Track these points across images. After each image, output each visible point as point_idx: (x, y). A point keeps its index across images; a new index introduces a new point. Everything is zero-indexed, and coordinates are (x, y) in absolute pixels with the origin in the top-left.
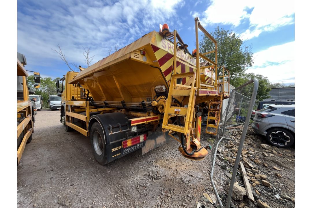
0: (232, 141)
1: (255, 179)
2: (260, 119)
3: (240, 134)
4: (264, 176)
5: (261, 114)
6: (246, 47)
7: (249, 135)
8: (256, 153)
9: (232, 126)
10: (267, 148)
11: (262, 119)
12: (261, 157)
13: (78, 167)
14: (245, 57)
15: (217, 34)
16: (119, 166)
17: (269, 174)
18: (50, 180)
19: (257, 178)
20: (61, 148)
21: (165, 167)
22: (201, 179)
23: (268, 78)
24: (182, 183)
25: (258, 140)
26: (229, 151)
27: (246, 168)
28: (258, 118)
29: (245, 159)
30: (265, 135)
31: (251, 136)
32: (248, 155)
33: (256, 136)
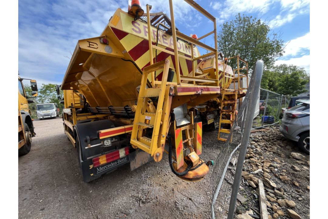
0: (252, 148)
1: (278, 207)
2: (290, 120)
3: (264, 139)
4: (292, 203)
5: (292, 114)
6: (274, 34)
7: (275, 140)
8: (283, 166)
9: (256, 129)
10: (299, 158)
11: (292, 120)
12: (289, 172)
13: (60, 185)
14: (274, 45)
15: (238, 22)
16: (105, 184)
17: (300, 199)
18: (22, 202)
19: (281, 205)
20: (54, 160)
21: (160, 185)
22: (202, 204)
23: (304, 68)
24: (175, 209)
25: (288, 147)
26: (246, 163)
27: (267, 189)
28: (287, 119)
29: (266, 174)
30: (298, 141)
31: (279, 141)
32: (271, 169)
33: (285, 142)
